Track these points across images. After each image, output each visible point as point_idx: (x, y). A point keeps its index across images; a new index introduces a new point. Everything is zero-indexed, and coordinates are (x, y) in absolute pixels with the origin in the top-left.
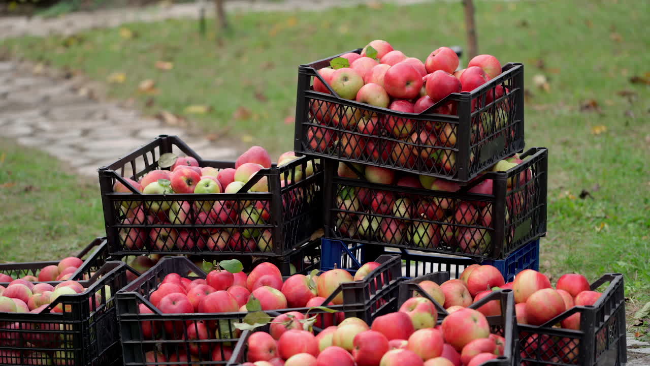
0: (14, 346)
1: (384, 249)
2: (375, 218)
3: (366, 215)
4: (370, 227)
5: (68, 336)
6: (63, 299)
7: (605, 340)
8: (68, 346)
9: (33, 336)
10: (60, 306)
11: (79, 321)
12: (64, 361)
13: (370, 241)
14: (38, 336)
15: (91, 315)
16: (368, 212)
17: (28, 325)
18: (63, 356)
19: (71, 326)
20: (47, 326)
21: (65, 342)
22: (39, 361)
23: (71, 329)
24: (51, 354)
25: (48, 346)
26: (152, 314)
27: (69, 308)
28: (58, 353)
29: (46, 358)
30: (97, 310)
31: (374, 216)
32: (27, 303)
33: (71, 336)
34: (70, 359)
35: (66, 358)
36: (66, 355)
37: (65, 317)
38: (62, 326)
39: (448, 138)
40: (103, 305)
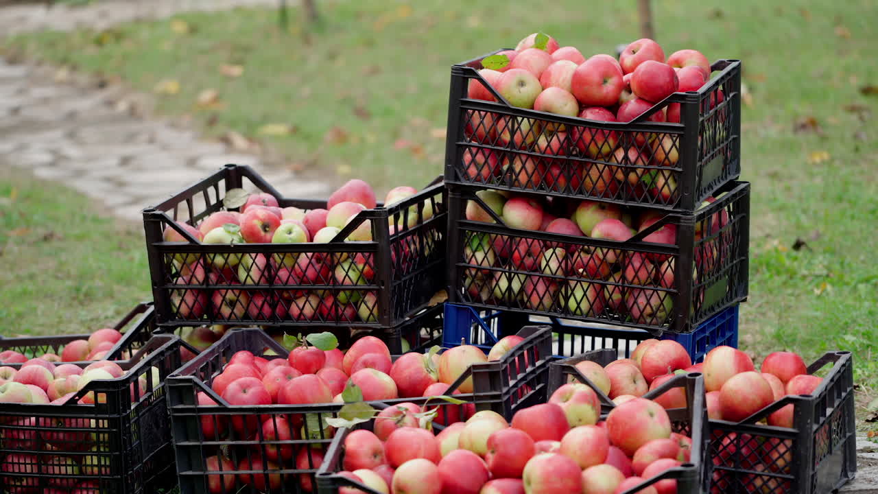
0: (29, 448)
1: (528, 318)
2: (516, 275)
3: (505, 272)
4: (509, 288)
5: (101, 436)
6: (94, 386)
7: (827, 442)
8: (102, 449)
9: (55, 435)
10: (90, 394)
11: (115, 416)
12: (96, 469)
13: (509, 308)
14: (61, 435)
16: (507, 268)
17: (48, 421)
18: (95, 462)
19: (106, 421)
20: (73, 421)
21: (98, 443)
22: (63, 469)
23: (106, 426)
24: (79, 461)
26: (216, 405)
27: (102, 398)
28: (88, 458)
29: (72, 465)
31: (515, 274)
32: (46, 391)
33: (106, 436)
34: (105, 466)
35: (99, 466)
36: (99, 461)
37: (97, 410)
39: (667, 155)
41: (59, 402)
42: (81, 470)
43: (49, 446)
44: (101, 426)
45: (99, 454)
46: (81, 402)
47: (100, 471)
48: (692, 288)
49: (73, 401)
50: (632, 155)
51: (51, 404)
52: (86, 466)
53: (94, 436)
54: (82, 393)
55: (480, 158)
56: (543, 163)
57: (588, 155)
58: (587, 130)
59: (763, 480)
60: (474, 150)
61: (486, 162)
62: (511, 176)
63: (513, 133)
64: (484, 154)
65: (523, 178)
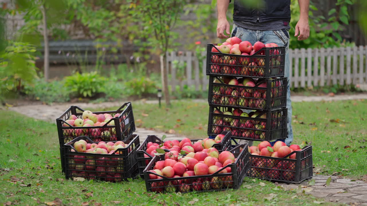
5: (121, 162)
6: (119, 150)
8: (121, 165)
9: (109, 162)
10: (118, 152)
12: (120, 170)
14: (111, 162)
15: (129, 154)
17: (108, 158)
18: (120, 168)
19: (122, 158)
20: (114, 158)
21: (120, 164)
22: (112, 170)
23: (122, 159)
24: (115, 168)
25: (114, 165)
27: (121, 153)
28: (118, 167)
29: (114, 169)
30: (131, 152)
33: (122, 162)
34: (122, 170)
35: (121, 169)
36: (121, 168)
37: (120, 156)
38: (119, 158)
40: (132, 150)
41: (110, 153)
42: (116, 171)
43: (108, 164)
44: (121, 159)
45: (120, 167)
46: (116, 154)
47: (121, 171)
49: (114, 153)
50: (253, 64)
51: (109, 154)
52: (117, 169)
53: (119, 162)
54: (116, 151)
55: (215, 67)
56: (231, 67)
57: (242, 65)
58: (241, 58)
59: (288, 172)
60: (213, 65)
61: (217, 68)
62: (223, 71)
63: (223, 60)
64: (216, 66)
65: (226, 72)
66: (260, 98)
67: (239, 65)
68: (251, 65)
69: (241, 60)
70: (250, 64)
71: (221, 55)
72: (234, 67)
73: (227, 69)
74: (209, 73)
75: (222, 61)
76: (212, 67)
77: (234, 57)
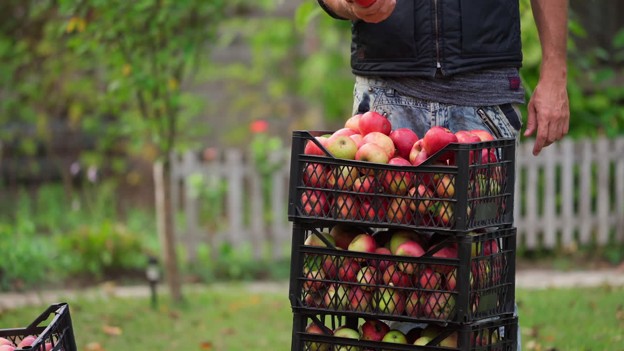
48: (469, 292)
50: (421, 189)
55: (314, 198)
56: (359, 199)
57: (390, 192)
58: (389, 172)
60: (309, 193)
61: (318, 201)
62: (336, 211)
63: (337, 178)
64: (316, 195)
65: (344, 211)
66: (439, 289)
67: (381, 193)
68: (417, 192)
69: (389, 178)
70: (413, 191)
71: (331, 163)
72: (366, 199)
73: (349, 203)
74: (297, 213)
75: (333, 181)
76: (305, 198)
77: (368, 170)
